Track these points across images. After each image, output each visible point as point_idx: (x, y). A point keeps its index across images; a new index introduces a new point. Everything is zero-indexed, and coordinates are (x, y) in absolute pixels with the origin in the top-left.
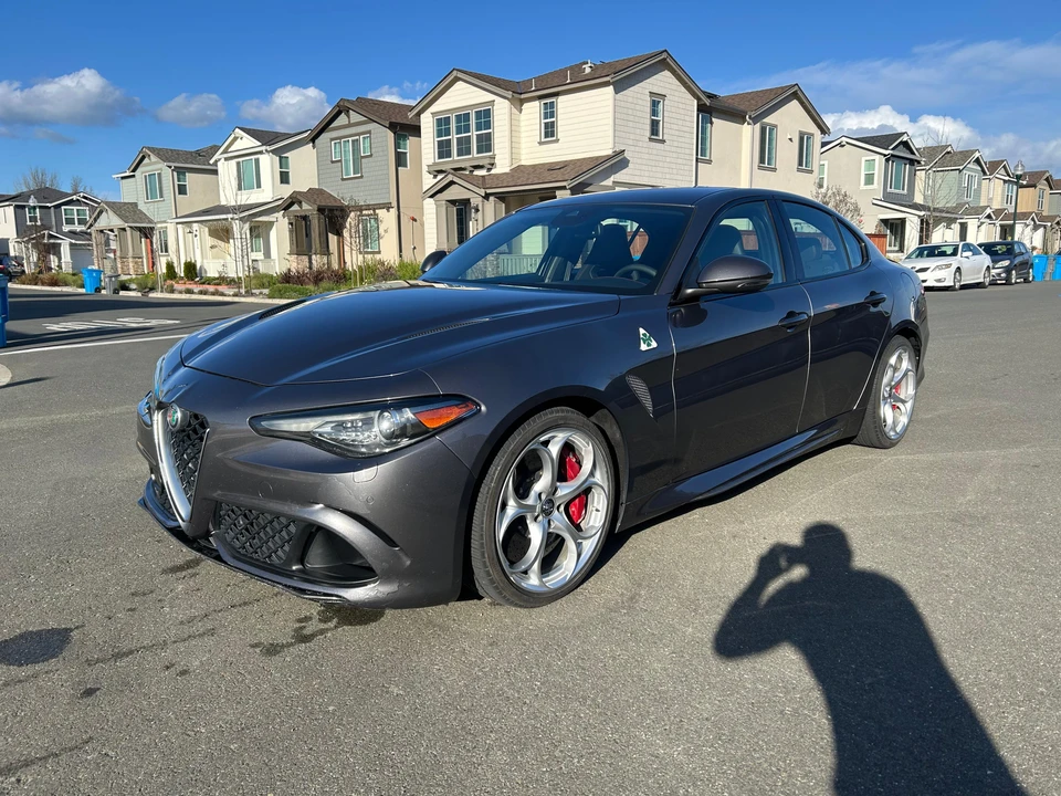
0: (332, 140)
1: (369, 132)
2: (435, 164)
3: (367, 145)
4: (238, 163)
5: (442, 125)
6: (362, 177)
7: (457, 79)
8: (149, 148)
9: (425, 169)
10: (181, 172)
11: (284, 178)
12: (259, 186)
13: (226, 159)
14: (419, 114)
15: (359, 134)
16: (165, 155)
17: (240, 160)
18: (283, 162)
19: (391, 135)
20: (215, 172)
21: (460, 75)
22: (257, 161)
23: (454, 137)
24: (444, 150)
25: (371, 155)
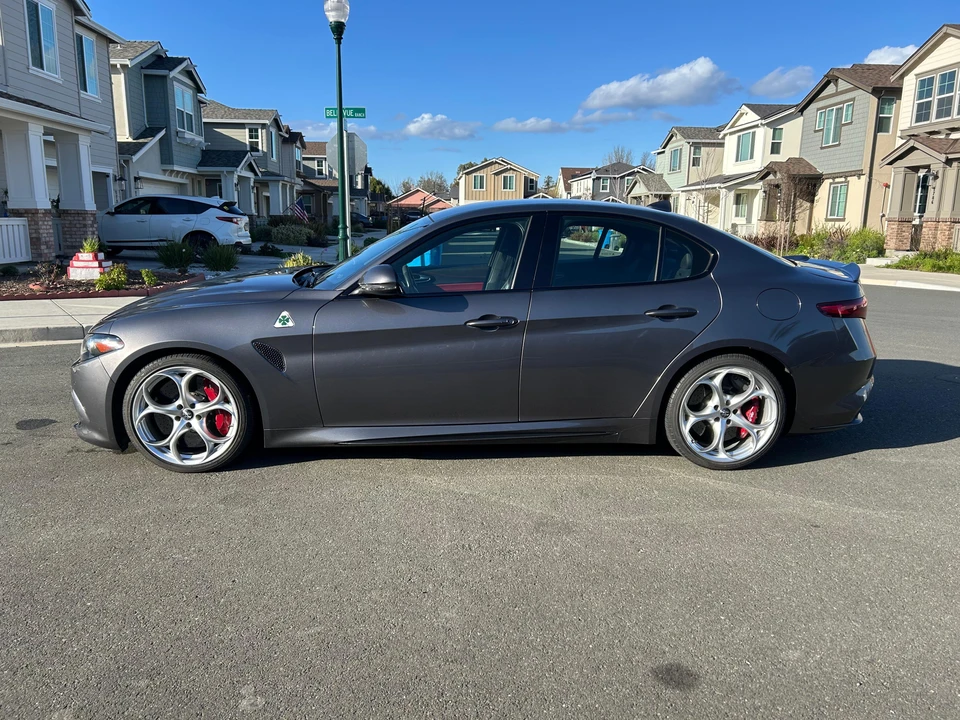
0: (818, 109)
1: (853, 99)
2: (911, 128)
3: (850, 112)
4: (739, 137)
5: (925, 87)
6: (839, 144)
7: (947, 36)
8: (676, 128)
9: (899, 134)
10: (697, 146)
11: (775, 148)
12: (752, 157)
13: (731, 134)
14: (902, 77)
15: (843, 102)
16: (686, 133)
17: (741, 133)
18: (777, 133)
19: (874, 101)
20: (722, 145)
21: (950, 31)
22: (754, 133)
23: (935, 98)
24: (922, 113)
25: (851, 123)
